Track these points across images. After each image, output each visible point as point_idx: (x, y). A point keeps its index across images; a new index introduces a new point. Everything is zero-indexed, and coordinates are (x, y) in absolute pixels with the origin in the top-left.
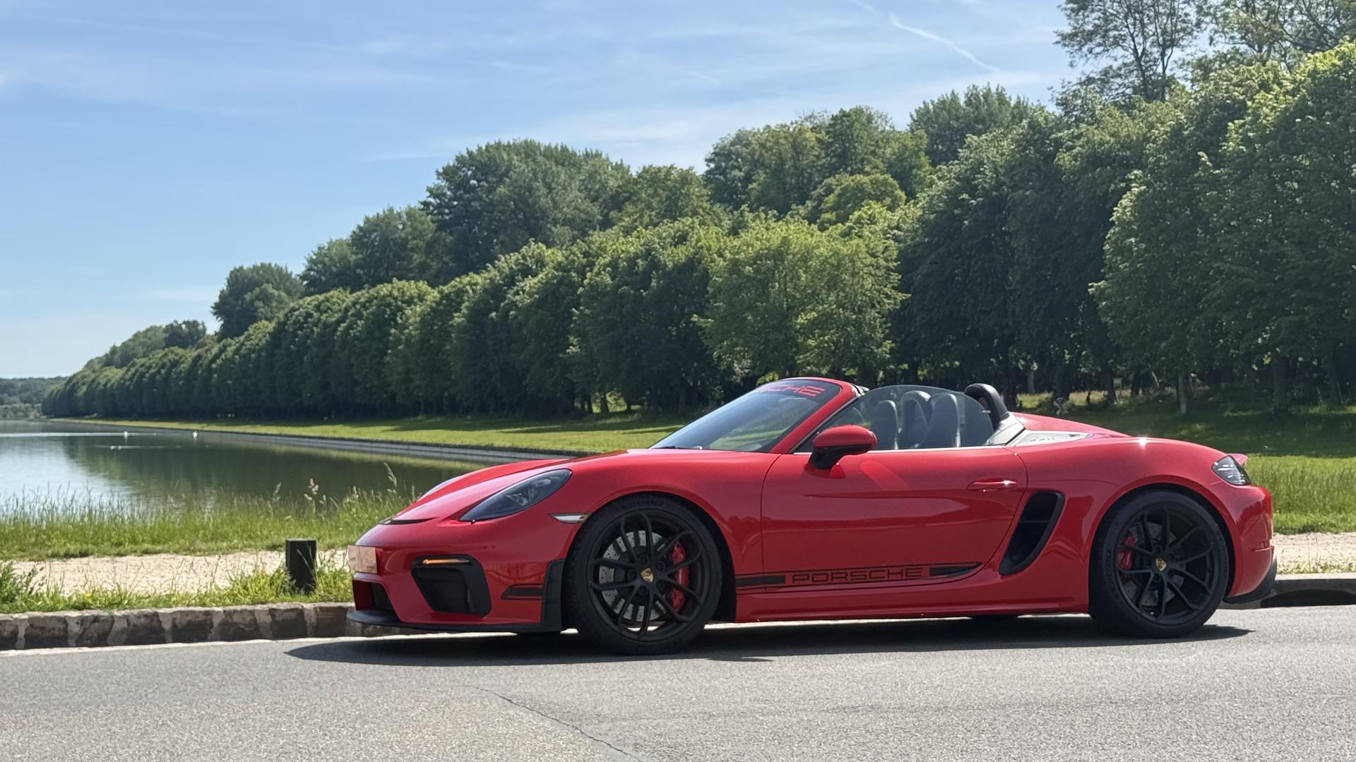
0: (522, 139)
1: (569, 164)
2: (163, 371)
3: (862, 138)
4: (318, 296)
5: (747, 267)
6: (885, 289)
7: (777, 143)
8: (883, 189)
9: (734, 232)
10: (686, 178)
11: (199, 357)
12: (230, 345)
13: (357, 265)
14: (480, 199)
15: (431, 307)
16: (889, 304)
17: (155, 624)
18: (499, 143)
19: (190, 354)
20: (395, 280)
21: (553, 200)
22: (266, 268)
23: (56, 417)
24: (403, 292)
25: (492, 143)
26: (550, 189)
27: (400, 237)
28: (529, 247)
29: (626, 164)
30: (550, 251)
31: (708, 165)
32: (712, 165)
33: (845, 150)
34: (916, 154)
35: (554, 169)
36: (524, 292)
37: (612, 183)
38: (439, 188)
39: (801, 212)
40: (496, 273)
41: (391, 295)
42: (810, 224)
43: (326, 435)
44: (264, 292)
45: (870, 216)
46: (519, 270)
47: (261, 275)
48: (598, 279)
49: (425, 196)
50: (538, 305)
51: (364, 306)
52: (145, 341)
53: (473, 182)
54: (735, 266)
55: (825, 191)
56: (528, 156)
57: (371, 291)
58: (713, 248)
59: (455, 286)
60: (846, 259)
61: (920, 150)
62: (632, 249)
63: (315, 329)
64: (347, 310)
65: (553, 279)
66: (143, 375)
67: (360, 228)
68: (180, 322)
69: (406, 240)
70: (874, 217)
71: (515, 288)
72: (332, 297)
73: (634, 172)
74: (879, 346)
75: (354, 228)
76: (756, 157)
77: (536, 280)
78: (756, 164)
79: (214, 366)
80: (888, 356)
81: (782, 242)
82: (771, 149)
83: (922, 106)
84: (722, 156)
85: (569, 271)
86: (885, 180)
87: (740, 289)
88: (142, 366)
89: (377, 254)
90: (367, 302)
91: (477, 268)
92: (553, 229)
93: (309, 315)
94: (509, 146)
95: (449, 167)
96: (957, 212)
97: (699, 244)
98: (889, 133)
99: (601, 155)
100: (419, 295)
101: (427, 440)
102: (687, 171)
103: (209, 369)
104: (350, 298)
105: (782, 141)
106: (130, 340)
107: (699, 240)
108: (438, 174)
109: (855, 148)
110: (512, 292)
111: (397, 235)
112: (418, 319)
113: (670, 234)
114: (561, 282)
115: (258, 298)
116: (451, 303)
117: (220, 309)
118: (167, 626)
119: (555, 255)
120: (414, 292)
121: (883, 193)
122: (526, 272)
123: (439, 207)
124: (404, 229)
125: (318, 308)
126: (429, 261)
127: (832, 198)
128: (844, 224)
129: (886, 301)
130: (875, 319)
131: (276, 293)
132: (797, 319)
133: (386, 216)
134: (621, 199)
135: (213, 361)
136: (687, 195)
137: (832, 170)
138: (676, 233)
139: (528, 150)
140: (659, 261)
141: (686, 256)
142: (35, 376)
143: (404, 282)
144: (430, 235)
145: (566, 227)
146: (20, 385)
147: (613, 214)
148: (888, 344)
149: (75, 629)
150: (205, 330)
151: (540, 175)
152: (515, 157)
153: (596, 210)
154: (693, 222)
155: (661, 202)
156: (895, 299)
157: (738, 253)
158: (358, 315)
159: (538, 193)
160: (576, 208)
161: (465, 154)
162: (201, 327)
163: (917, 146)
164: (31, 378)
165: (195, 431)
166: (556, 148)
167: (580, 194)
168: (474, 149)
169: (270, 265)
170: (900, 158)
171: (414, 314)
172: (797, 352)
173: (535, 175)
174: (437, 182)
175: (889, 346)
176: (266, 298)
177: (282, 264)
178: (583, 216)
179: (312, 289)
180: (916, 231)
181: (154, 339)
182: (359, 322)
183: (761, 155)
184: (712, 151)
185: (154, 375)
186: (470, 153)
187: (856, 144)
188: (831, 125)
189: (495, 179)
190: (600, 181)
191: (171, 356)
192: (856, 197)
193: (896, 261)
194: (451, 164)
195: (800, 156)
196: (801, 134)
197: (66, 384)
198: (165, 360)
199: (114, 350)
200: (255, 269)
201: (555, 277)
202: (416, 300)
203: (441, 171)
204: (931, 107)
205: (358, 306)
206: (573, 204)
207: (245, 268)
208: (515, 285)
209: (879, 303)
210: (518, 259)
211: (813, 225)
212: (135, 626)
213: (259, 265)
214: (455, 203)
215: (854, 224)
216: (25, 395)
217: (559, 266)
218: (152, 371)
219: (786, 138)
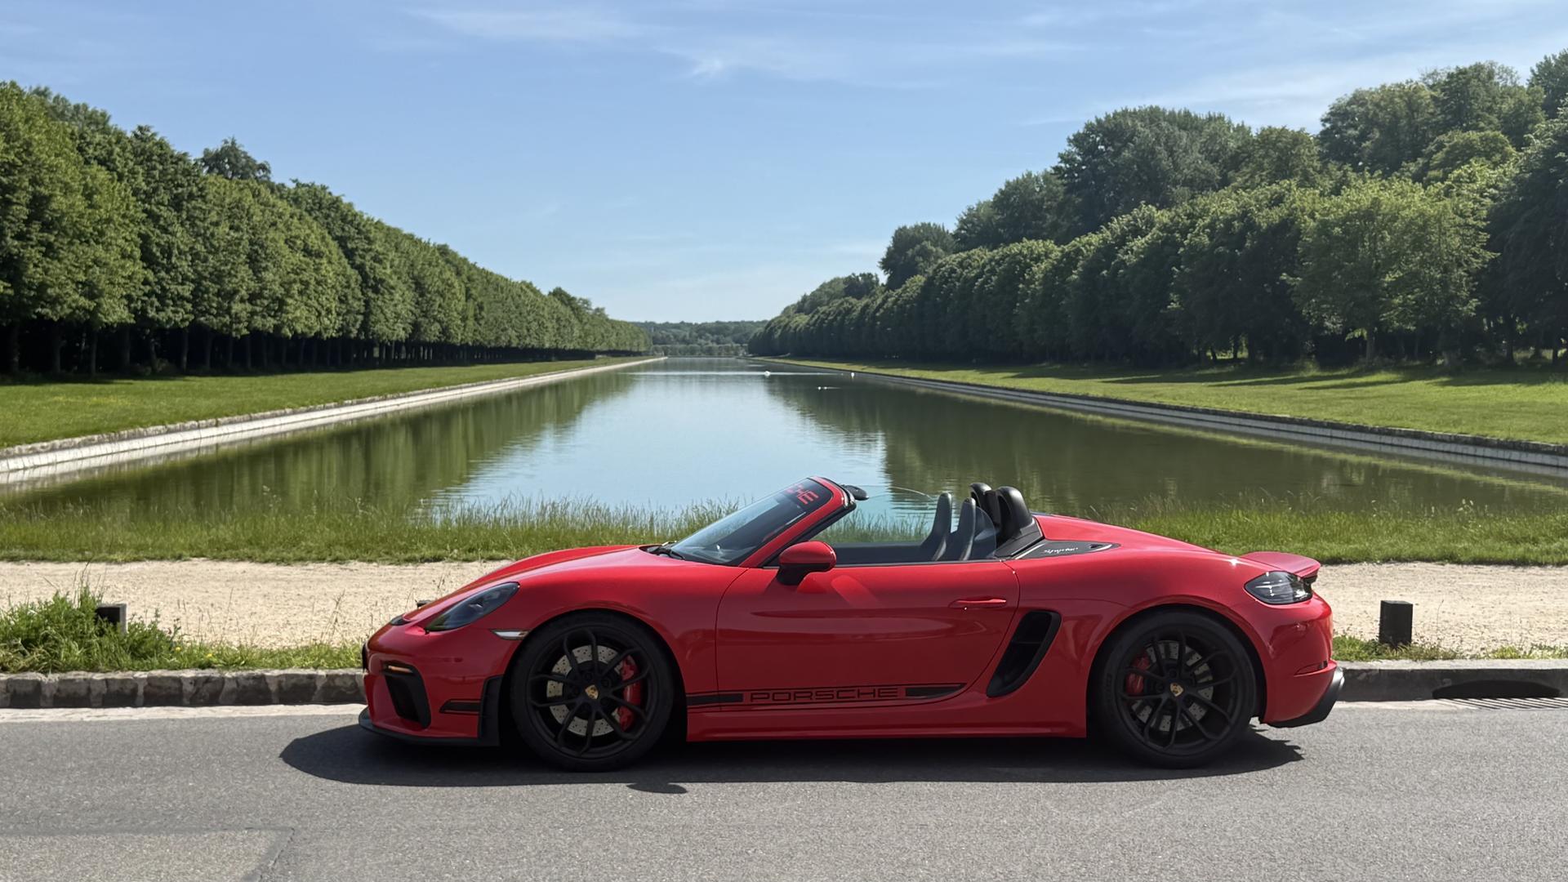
0: (1148, 105)
1: (1191, 127)
2: (839, 318)
3: (1478, 94)
4: (961, 254)
5: (1337, 229)
6: (1473, 249)
7: (1392, 101)
8: (1492, 145)
9: (1336, 191)
10: (1298, 139)
11: (867, 306)
12: (891, 296)
13: (999, 225)
14: (1105, 163)
15: (1053, 264)
16: (1477, 263)
17: (262, 686)
18: (1127, 110)
19: (860, 304)
20: (1025, 239)
21: (1174, 162)
22: (926, 227)
23: (760, 356)
24: (1032, 251)
25: (1119, 110)
26: (1171, 153)
27: (1037, 199)
28: (1140, 209)
29: (1247, 124)
30: (1160, 213)
31: (1324, 125)
32: (1328, 125)
33: (1460, 108)
34: (1532, 109)
35: (1177, 133)
36: (1132, 251)
37: (1232, 144)
38: (1070, 153)
39: (1411, 169)
40: (1108, 233)
41: (1021, 253)
42: (1414, 183)
43: (955, 380)
44: (924, 248)
45: (1470, 174)
46: (1130, 231)
47: (922, 234)
48: (1197, 240)
49: (1056, 162)
50: (1142, 263)
51: (998, 263)
52: (828, 292)
53: (1101, 147)
54: (1324, 227)
55: (1436, 148)
56: (1152, 122)
57: (1005, 250)
58: (1307, 209)
59: (1075, 246)
60: (1432, 220)
61: (1536, 105)
62: (1229, 211)
63: (957, 284)
64: (984, 266)
65: (1158, 239)
66: (823, 321)
67: (1002, 192)
68: (857, 274)
69: (1042, 201)
70: (1474, 175)
71: (1125, 248)
72: (973, 254)
73: (1254, 133)
74: (1465, 303)
75: (997, 191)
76: (1370, 116)
77: (1143, 241)
78: (1371, 122)
79: (878, 314)
80: (1473, 314)
81: (1372, 203)
82: (1385, 108)
83: (1544, 61)
84: (1339, 116)
85: (1174, 232)
86: (1495, 136)
87: (1329, 249)
88: (823, 313)
89: (1017, 215)
90: (1001, 259)
91: (1095, 230)
92: (1174, 190)
93: (953, 271)
94: (1135, 113)
95: (1079, 134)
96: (1553, 170)
97: (1294, 206)
98: (1510, 88)
99: (1223, 118)
100: (1046, 253)
101: (1035, 388)
102: (1299, 132)
103: (874, 317)
104: (989, 254)
105: (1397, 100)
106: (817, 290)
107: (1294, 202)
108: (1069, 141)
109: (1471, 105)
110: (1121, 251)
111: (1034, 198)
112: (1041, 276)
113: (1266, 197)
114: (1166, 242)
115: (919, 254)
116: (1070, 260)
117: (886, 264)
118: (273, 688)
119: (1162, 216)
120: (1042, 250)
121: (1493, 149)
122: (1137, 232)
123: (1069, 171)
124: (1041, 191)
125: (961, 264)
126: (1059, 221)
127: (1440, 155)
128: (1443, 183)
129: (1473, 259)
130: (1461, 277)
131: (934, 250)
132: (1385, 277)
133: (1024, 180)
134: (1241, 159)
135: (877, 310)
136: (1298, 155)
137: (1445, 127)
138: (1272, 195)
139: (1153, 116)
140: (1254, 222)
141: (1280, 217)
142: (746, 320)
143: (1033, 241)
144: (1061, 197)
145: (1186, 188)
146: (733, 327)
147: (1231, 174)
148: (1474, 302)
149: (189, 688)
150: (878, 281)
151: (1163, 139)
152: (1139, 124)
153: (1215, 170)
154: (1290, 185)
155: (1272, 162)
156: (1484, 257)
157: (1328, 215)
158: (992, 272)
159: (1159, 156)
160: (1196, 169)
161: (1094, 121)
162: (874, 279)
163: (1533, 101)
164: (743, 322)
165: (854, 370)
166: (1180, 112)
167: (1200, 156)
168: (1102, 117)
169: (929, 224)
170: (1517, 113)
171: (1039, 270)
172: (1383, 310)
173: (1158, 139)
174: (1068, 148)
175: (1474, 304)
176: (926, 254)
177: (939, 222)
178: (1203, 176)
179: (963, 246)
180: (1511, 189)
181: (837, 289)
182: (993, 278)
183: (1375, 114)
184: (1328, 111)
185: (832, 320)
186: (1099, 121)
187: (1472, 101)
188: (1446, 83)
189: (1120, 145)
190: (1220, 143)
191: (845, 305)
192: (1463, 154)
193: (1485, 220)
194: (1081, 131)
195: (1415, 114)
196: (1416, 93)
197: (766, 328)
198: (841, 308)
199: (805, 299)
200: (916, 228)
201: (1160, 238)
202: (1043, 258)
203: (1072, 138)
204: (1553, 62)
205: (993, 263)
206: (1193, 166)
207: (908, 227)
208: (1125, 245)
209: (1466, 262)
210: (1129, 221)
211: (1417, 183)
212: (244, 687)
213: (920, 224)
214: (1084, 167)
215: (1453, 182)
216: (737, 335)
217: (1164, 228)
218: (830, 318)
219: (1401, 97)
